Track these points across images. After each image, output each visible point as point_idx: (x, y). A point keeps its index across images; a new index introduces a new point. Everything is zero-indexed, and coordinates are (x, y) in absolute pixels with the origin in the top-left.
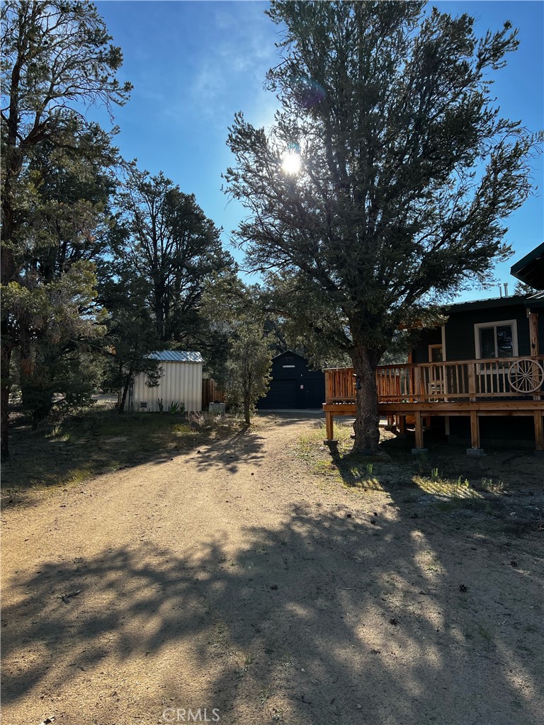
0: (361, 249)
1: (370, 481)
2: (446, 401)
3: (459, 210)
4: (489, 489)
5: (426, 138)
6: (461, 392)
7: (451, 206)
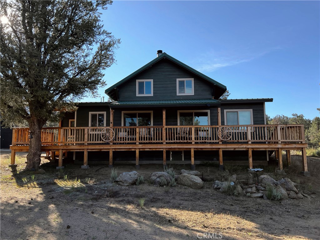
0: (37, 70)
1: (32, 184)
2: (75, 144)
3: (85, 62)
4: (88, 182)
5: (73, 28)
6: (81, 141)
7: (82, 60)
